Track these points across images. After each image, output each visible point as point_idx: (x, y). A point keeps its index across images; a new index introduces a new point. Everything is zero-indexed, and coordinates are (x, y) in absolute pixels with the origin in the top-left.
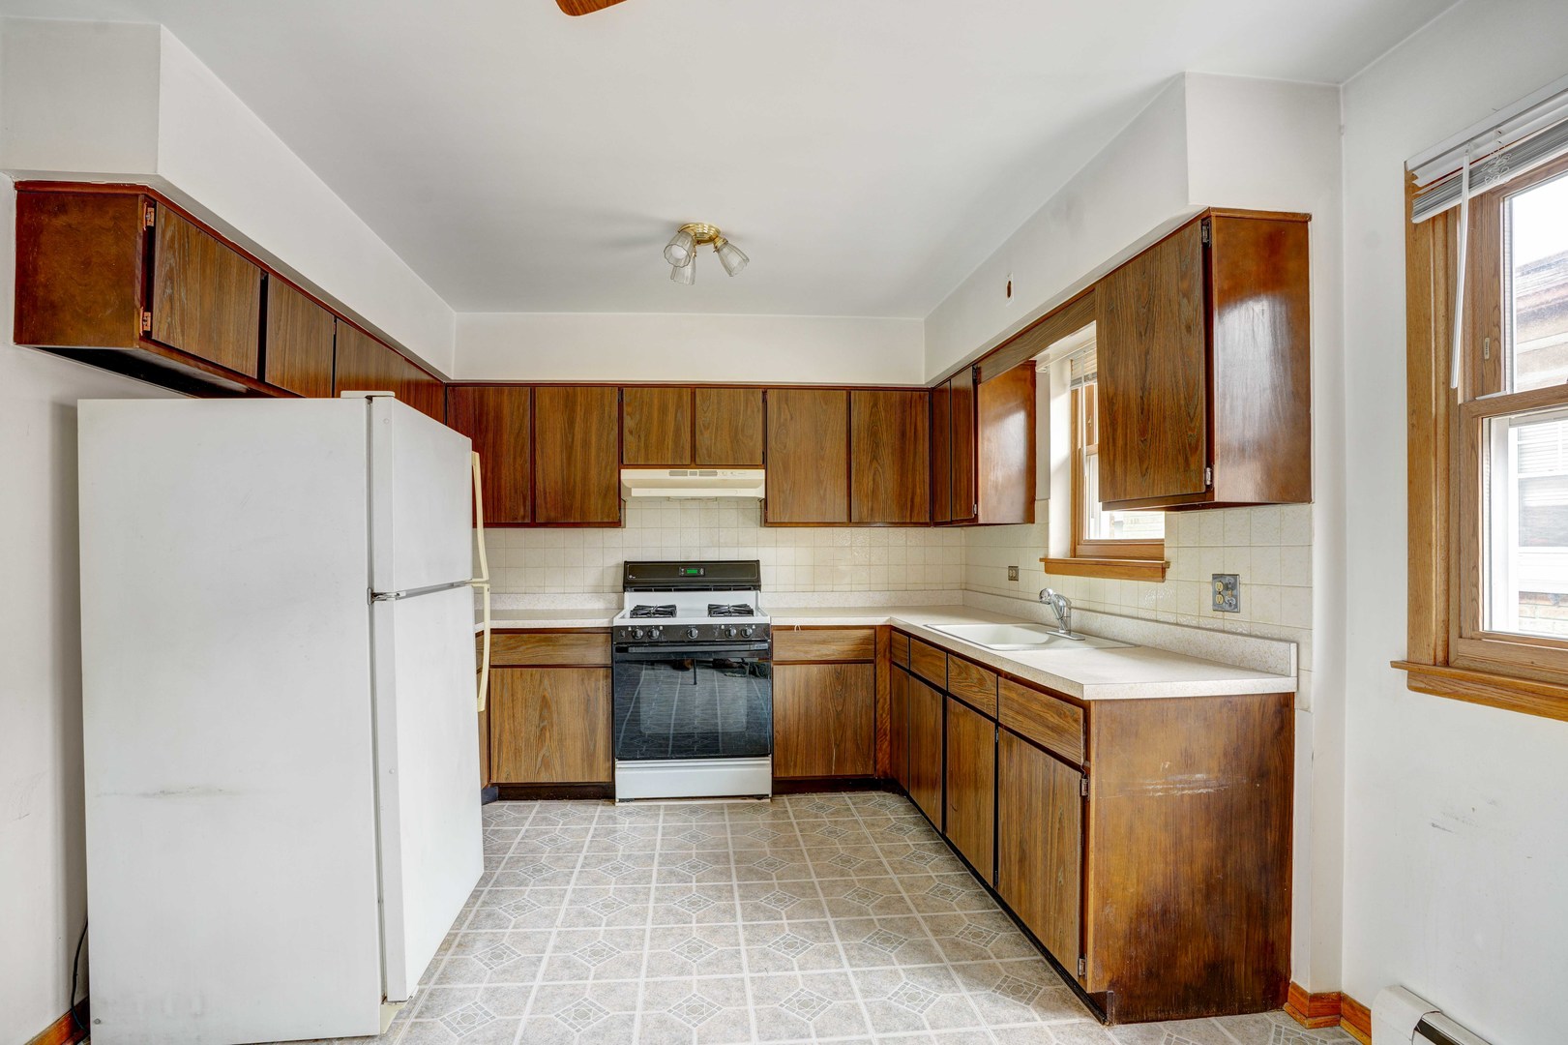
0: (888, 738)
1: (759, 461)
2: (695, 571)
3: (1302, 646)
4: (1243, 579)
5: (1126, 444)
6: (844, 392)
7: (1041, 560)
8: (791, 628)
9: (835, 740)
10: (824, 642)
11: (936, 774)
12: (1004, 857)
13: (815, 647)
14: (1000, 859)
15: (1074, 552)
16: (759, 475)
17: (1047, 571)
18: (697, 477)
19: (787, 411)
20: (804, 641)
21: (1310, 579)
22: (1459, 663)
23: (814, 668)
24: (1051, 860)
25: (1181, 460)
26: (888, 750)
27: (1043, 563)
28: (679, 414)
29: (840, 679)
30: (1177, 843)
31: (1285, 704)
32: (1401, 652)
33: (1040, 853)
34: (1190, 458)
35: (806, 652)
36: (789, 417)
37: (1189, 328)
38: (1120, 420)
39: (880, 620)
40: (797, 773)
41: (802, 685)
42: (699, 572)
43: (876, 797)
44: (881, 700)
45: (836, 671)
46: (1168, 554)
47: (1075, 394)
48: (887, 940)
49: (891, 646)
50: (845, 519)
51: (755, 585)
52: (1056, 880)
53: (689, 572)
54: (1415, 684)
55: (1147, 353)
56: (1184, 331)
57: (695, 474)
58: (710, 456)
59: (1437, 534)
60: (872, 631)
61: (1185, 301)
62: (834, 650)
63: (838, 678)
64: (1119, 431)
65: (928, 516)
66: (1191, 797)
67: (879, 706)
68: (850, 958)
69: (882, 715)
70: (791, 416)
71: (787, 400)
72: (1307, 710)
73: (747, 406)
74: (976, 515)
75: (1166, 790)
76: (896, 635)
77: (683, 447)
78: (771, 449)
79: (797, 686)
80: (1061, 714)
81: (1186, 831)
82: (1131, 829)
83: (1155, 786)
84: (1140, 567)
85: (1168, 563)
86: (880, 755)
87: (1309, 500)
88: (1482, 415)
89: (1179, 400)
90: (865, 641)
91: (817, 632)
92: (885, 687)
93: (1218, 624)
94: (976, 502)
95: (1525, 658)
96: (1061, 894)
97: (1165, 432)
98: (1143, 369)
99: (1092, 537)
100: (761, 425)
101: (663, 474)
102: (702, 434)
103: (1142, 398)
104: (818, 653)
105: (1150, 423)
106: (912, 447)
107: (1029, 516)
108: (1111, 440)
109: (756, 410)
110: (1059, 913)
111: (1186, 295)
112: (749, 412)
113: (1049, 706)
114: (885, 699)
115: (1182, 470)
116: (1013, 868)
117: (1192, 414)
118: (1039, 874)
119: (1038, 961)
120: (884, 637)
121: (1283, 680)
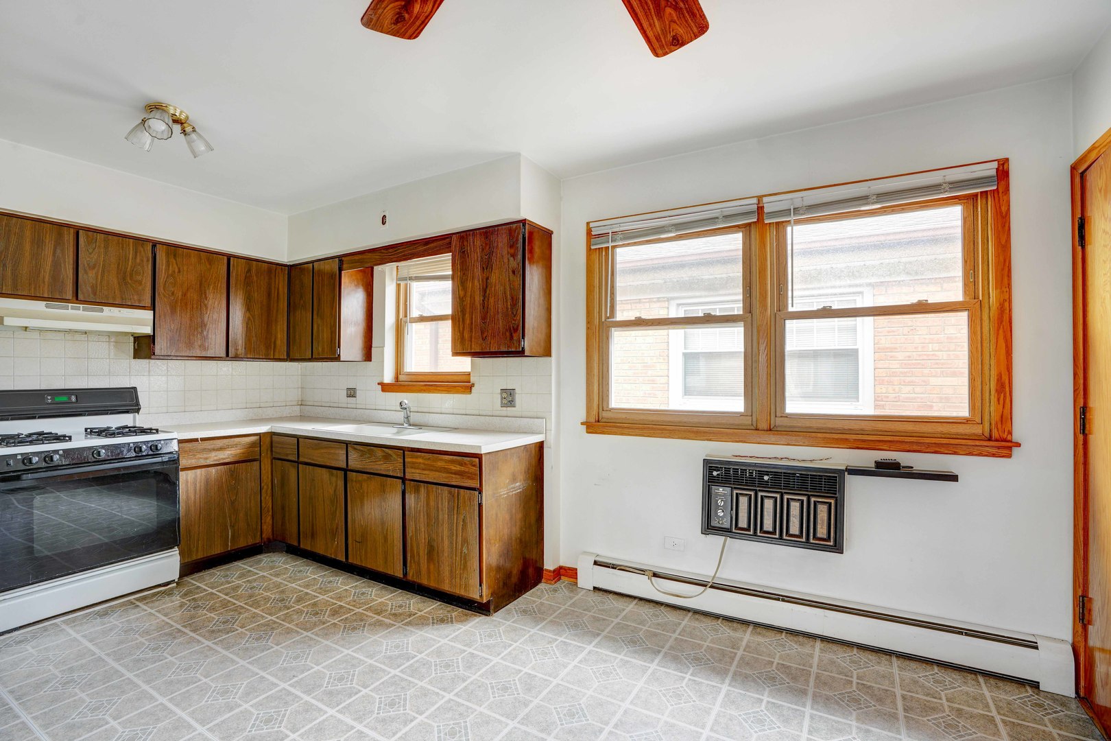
0: (270, 513)
1: (148, 302)
2: (64, 399)
3: (547, 420)
4: (517, 391)
5: (472, 323)
6: (225, 257)
7: (379, 384)
8: (196, 440)
9: (231, 523)
10: (221, 449)
11: (337, 525)
12: (413, 556)
13: (213, 454)
14: (409, 558)
15: (397, 378)
16: (148, 315)
17: (383, 390)
18: (81, 312)
19: (175, 266)
20: (204, 450)
21: (551, 391)
22: (603, 420)
23: (213, 470)
24: (456, 544)
25: (508, 334)
26: (271, 522)
27: (380, 386)
28: (58, 251)
29: (233, 475)
30: (511, 518)
31: (541, 446)
32: (584, 419)
33: (446, 542)
34: (513, 334)
35: (206, 459)
36: (177, 270)
37: (514, 272)
38: (468, 310)
39: (263, 429)
40: (200, 555)
41: (202, 484)
42: (70, 398)
43: (265, 559)
44: (265, 487)
45: (230, 470)
46: (472, 380)
47: (398, 285)
48: (354, 629)
49: (272, 447)
50: (223, 354)
51: (134, 407)
52: (461, 553)
53: (58, 399)
54: (589, 431)
55: (487, 279)
56: (511, 272)
57: (78, 309)
58: (95, 294)
59: (596, 371)
60: (257, 437)
61: (512, 258)
62: (227, 455)
63: (232, 475)
64: (467, 316)
65: (285, 354)
66: (515, 494)
67: (263, 491)
68: (343, 646)
69: (265, 498)
70: (179, 269)
71: (175, 256)
72: (550, 448)
73: (136, 255)
74: (339, 355)
75: (507, 493)
76: (275, 438)
77: (62, 282)
78: (159, 294)
79: (198, 485)
80: (461, 464)
81: (514, 511)
82: (497, 515)
83: (503, 492)
84: (455, 387)
85: (473, 384)
86: (265, 527)
87: (550, 356)
88: (609, 327)
89: (507, 305)
90: (253, 445)
91: (215, 442)
92: (268, 478)
93: (504, 413)
94: (339, 347)
95: (624, 416)
96: (465, 559)
97: (498, 320)
98: (485, 287)
99: (408, 371)
100: (150, 273)
101: (40, 306)
102: (86, 272)
103: (483, 301)
104: (215, 458)
105: (489, 314)
106: (275, 305)
107: (368, 357)
108: (461, 319)
109: (145, 260)
110: (463, 569)
111: (513, 256)
112: (138, 261)
113: (452, 462)
114: (268, 486)
115: (508, 339)
116: (422, 561)
117: (515, 313)
118: (446, 554)
119: (440, 605)
120: (267, 440)
121: (541, 435)
